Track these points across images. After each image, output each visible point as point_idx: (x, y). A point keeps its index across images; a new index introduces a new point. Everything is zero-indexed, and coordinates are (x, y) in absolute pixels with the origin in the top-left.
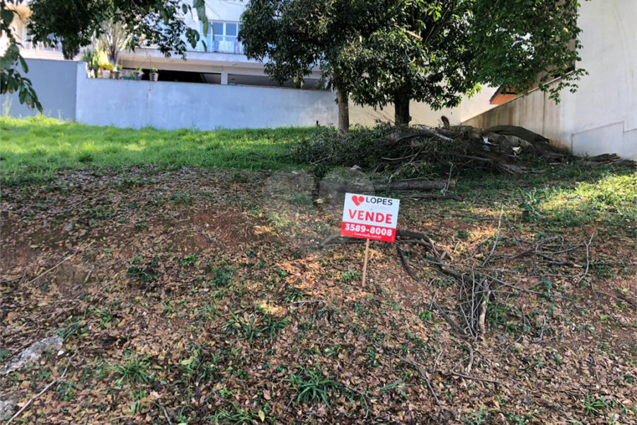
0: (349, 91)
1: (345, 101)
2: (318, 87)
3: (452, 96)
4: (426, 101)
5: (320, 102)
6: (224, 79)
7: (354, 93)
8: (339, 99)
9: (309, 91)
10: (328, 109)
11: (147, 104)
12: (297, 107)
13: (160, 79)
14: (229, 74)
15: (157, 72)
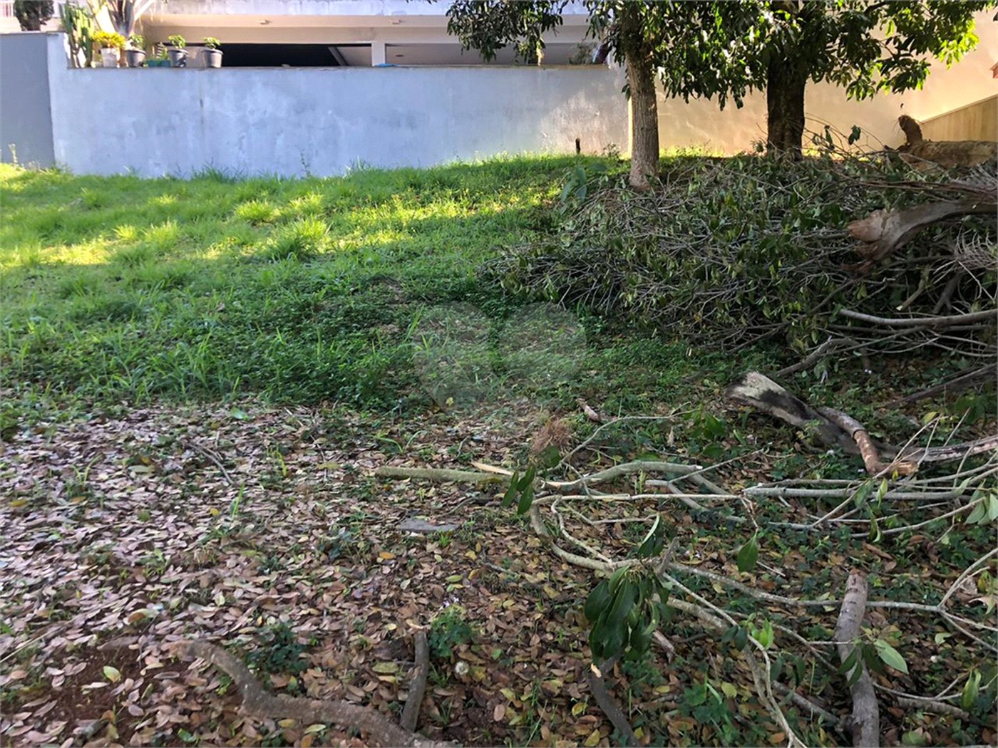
0: (658, 64)
1: (647, 91)
2: (579, 58)
3: (909, 62)
4: (837, 77)
5: (582, 95)
6: (378, 57)
7: (670, 69)
8: (634, 86)
9: (556, 70)
10: (600, 109)
11: (202, 121)
12: (530, 109)
13: (226, 63)
14: (387, 45)
15: (218, 47)
